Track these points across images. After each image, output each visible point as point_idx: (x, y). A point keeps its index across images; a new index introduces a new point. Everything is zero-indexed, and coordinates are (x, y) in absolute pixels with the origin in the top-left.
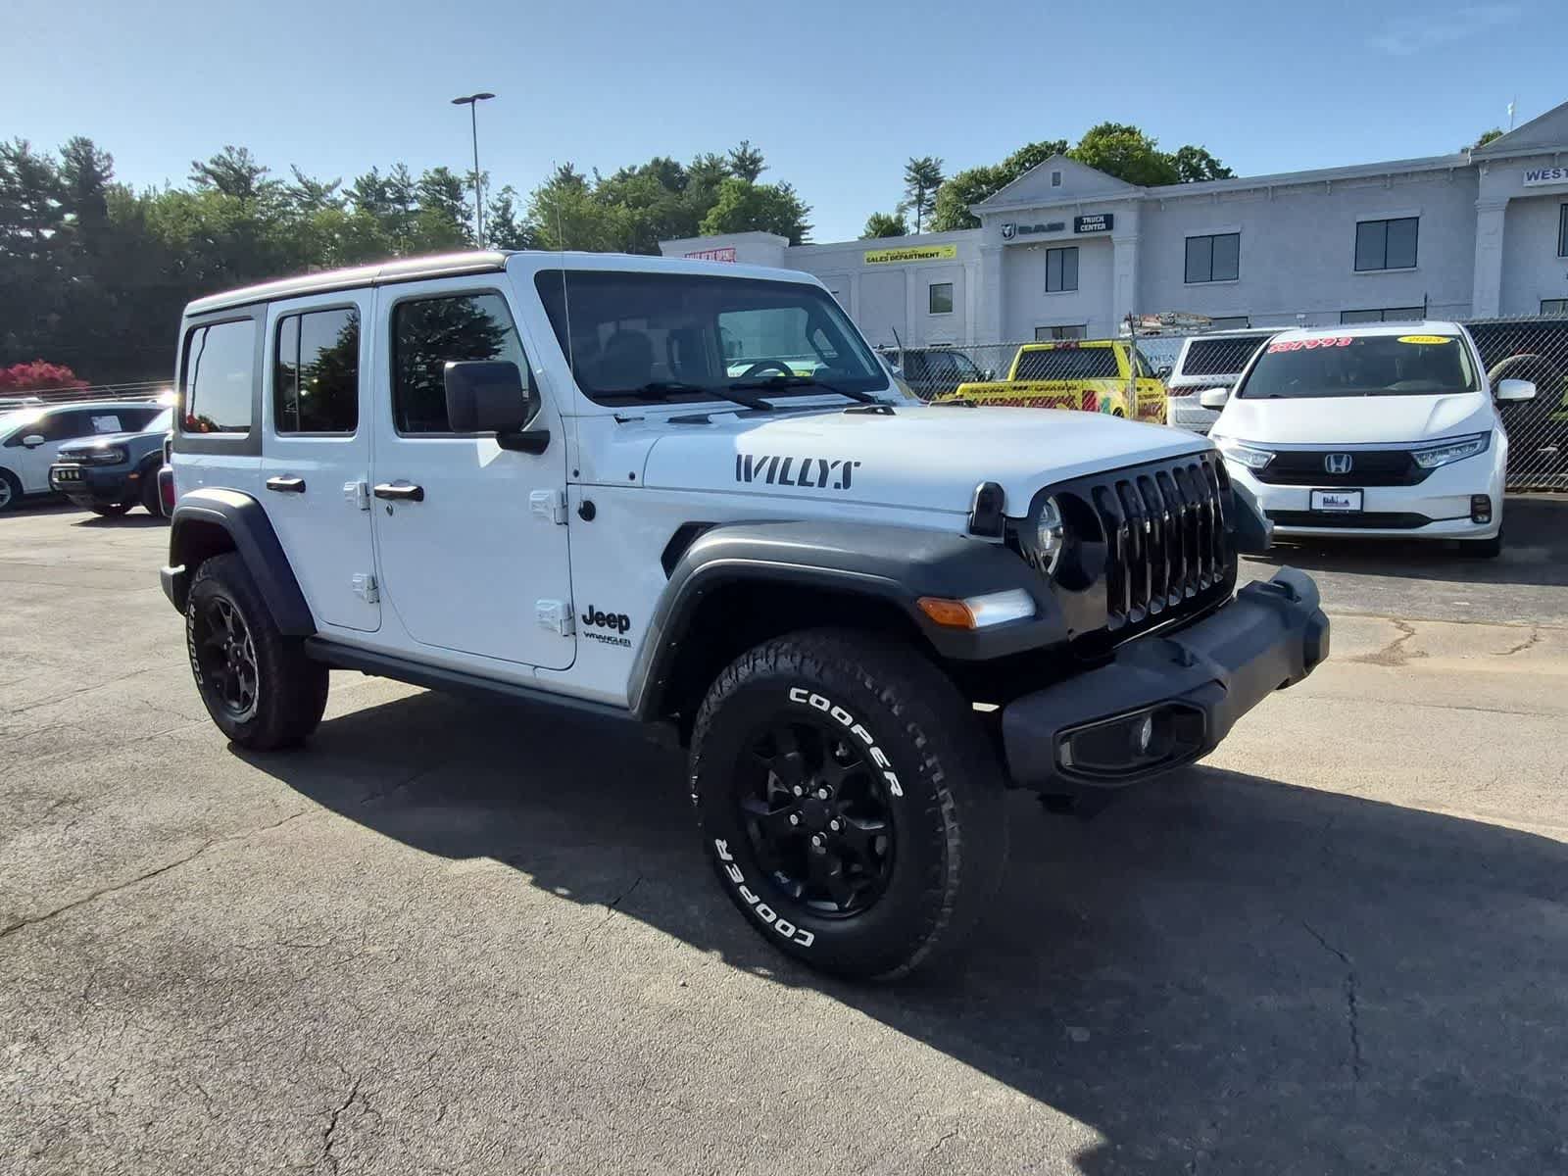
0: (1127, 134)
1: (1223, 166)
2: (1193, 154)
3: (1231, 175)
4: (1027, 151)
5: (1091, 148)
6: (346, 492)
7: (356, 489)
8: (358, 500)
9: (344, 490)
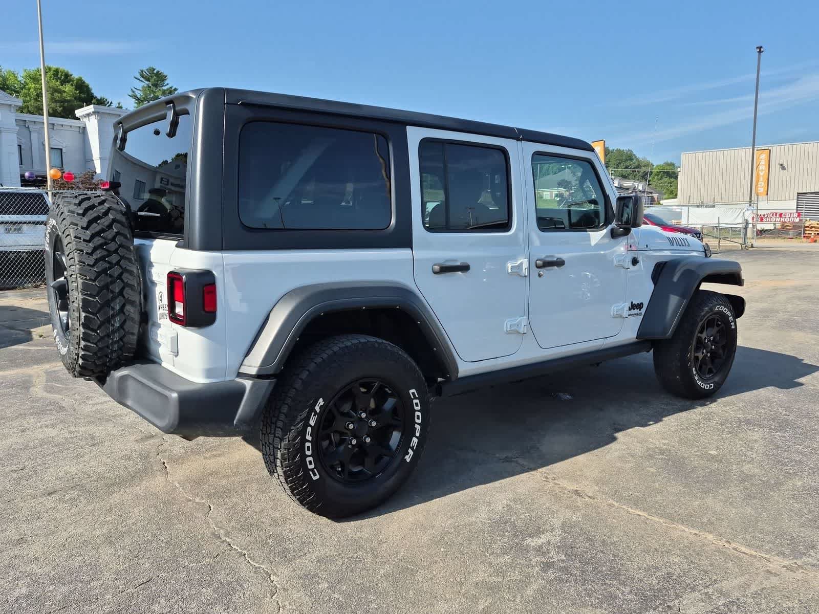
6: (512, 266)
7: (521, 264)
8: (522, 270)
9: (509, 266)
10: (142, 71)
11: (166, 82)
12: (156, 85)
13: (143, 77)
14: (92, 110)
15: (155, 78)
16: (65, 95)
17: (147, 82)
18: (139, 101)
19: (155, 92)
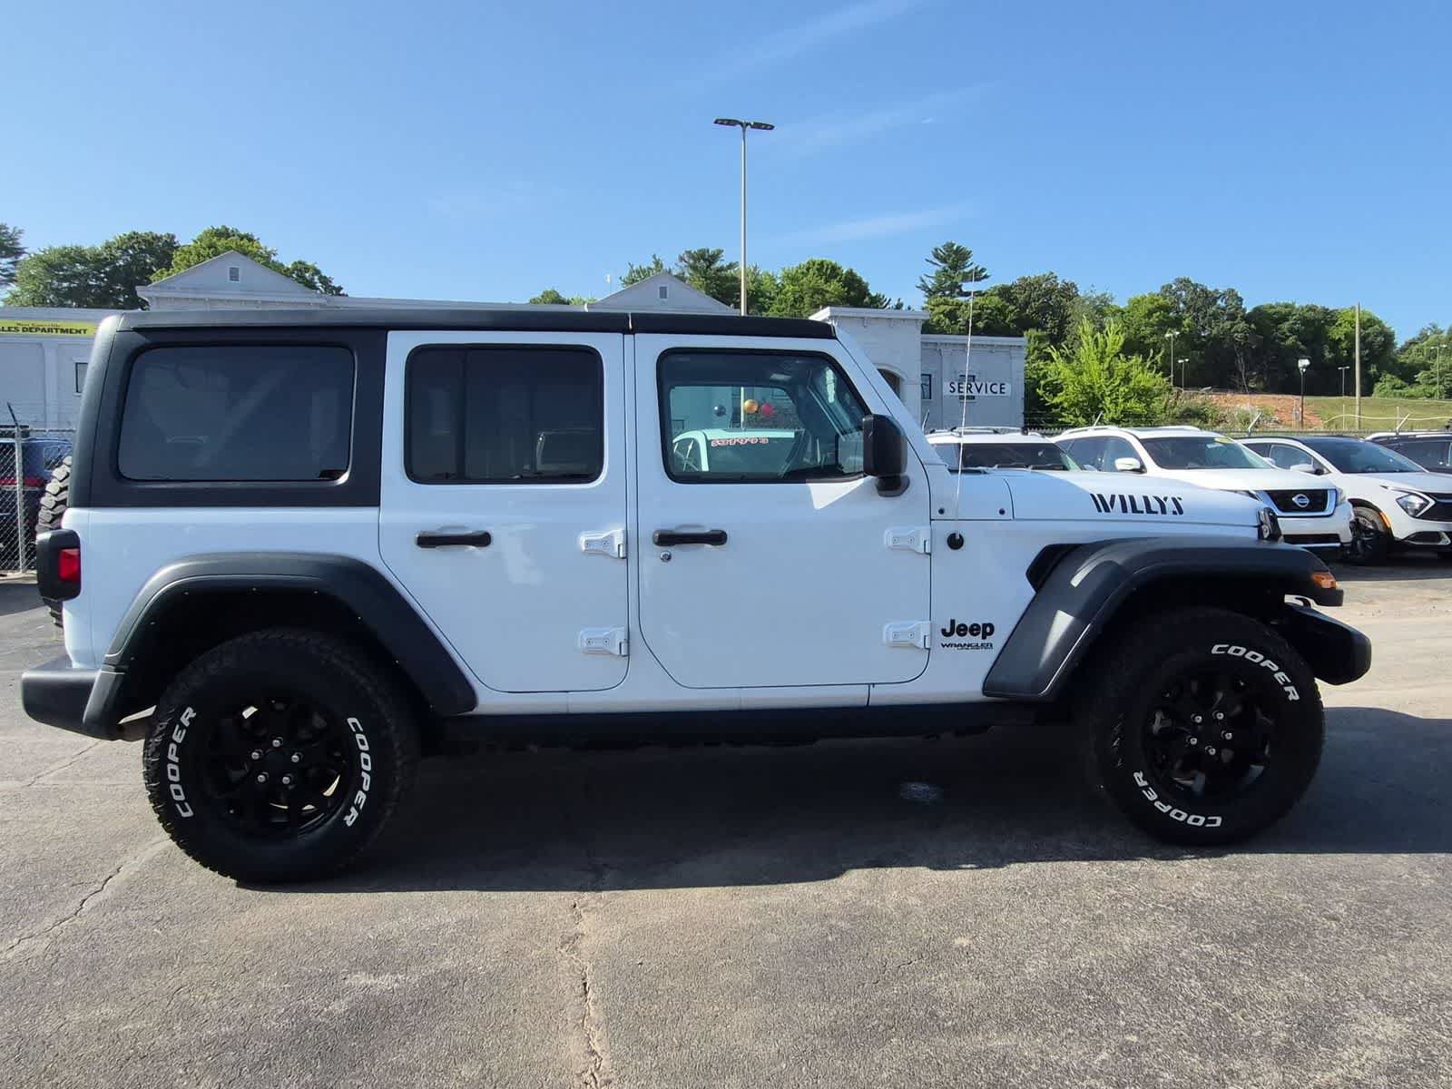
0: (245, 240)
1: (335, 284)
2: (307, 269)
3: (341, 292)
4: (131, 238)
5: (210, 248)
6: (586, 541)
7: (611, 537)
8: (613, 548)
9: (583, 539)
10: (936, 250)
11: (970, 261)
12: (954, 268)
13: (937, 258)
14: (829, 314)
15: (954, 258)
16: (827, 295)
17: (943, 265)
18: (931, 293)
19: (953, 278)
